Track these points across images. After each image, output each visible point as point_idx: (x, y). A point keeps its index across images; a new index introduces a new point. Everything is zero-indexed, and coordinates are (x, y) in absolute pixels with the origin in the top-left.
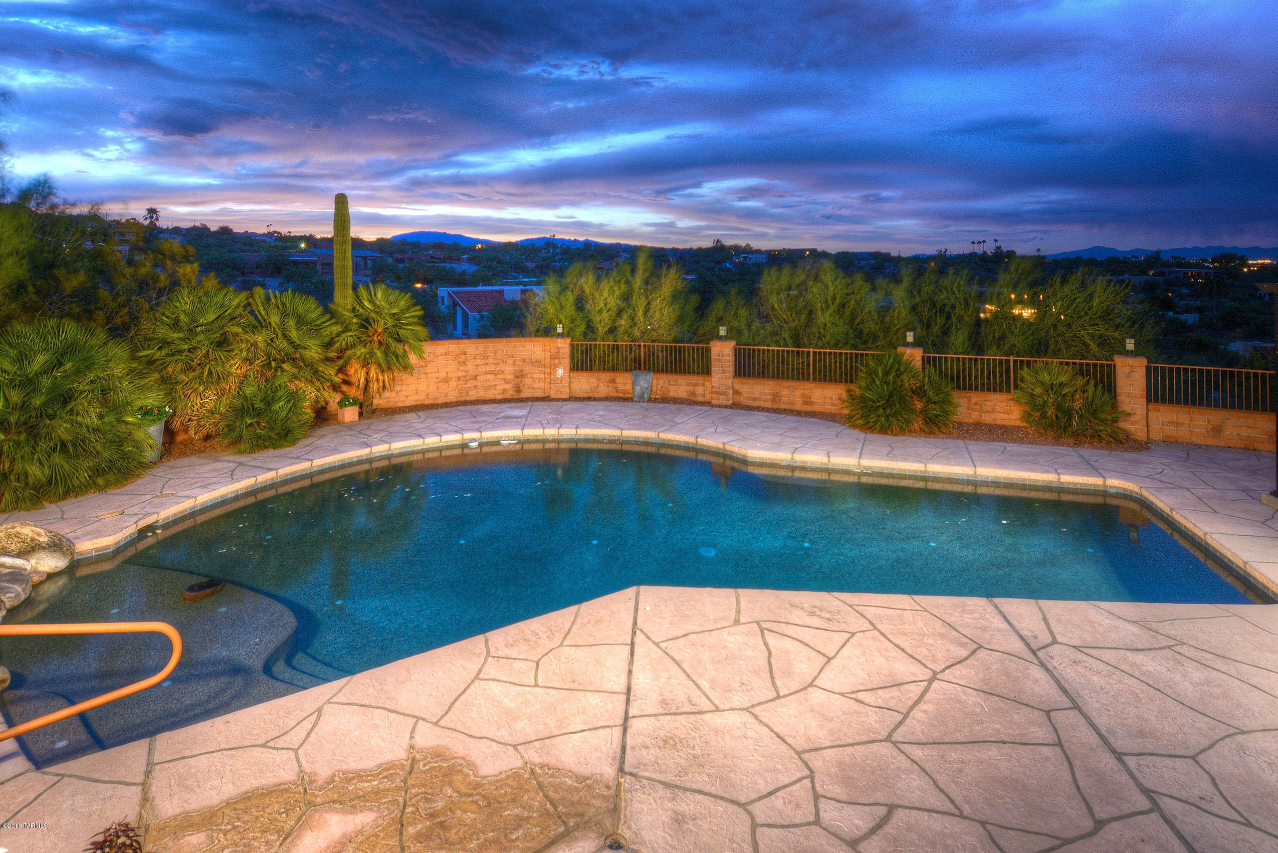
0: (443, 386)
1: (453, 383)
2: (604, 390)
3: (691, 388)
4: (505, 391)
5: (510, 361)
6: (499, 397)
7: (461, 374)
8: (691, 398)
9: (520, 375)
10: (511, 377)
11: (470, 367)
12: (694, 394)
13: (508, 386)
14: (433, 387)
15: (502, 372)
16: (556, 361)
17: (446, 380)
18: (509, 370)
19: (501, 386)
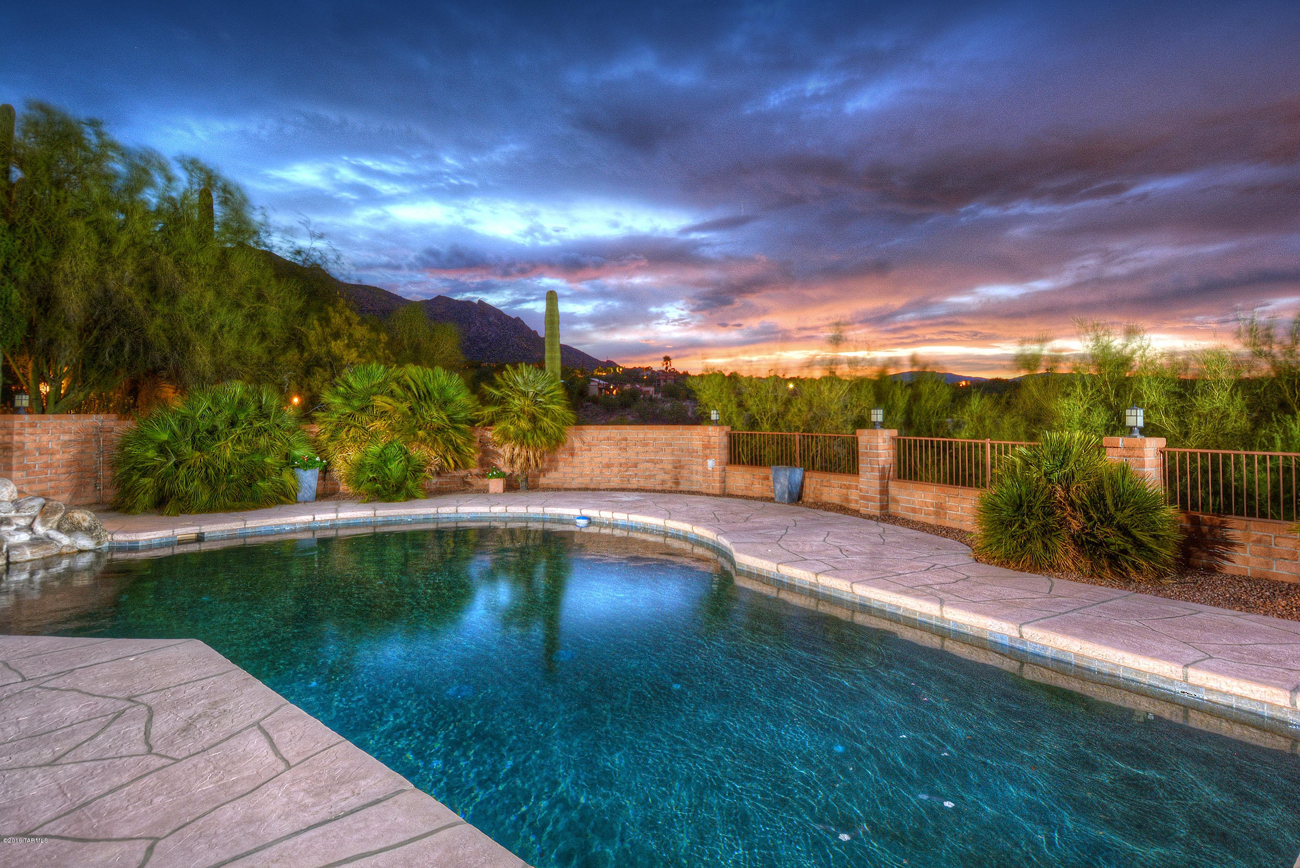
0: (607, 472)
1: (615, 469)
2: (758, 489)
3: (844, 491)
4: (663, 482)
5: (669, 450)
6: (659, 488)
7: (623, 461)
8: (844, 504)
9: (678, 466)
10: (670, 467)
11: (631, 454)
12: (847, 500)
13: (667, 477)
14: (597, 472)
15: (662, 461)
16: (708, 451)
17: (609, 466)
18: (667, 458)
19: (661, 476)
